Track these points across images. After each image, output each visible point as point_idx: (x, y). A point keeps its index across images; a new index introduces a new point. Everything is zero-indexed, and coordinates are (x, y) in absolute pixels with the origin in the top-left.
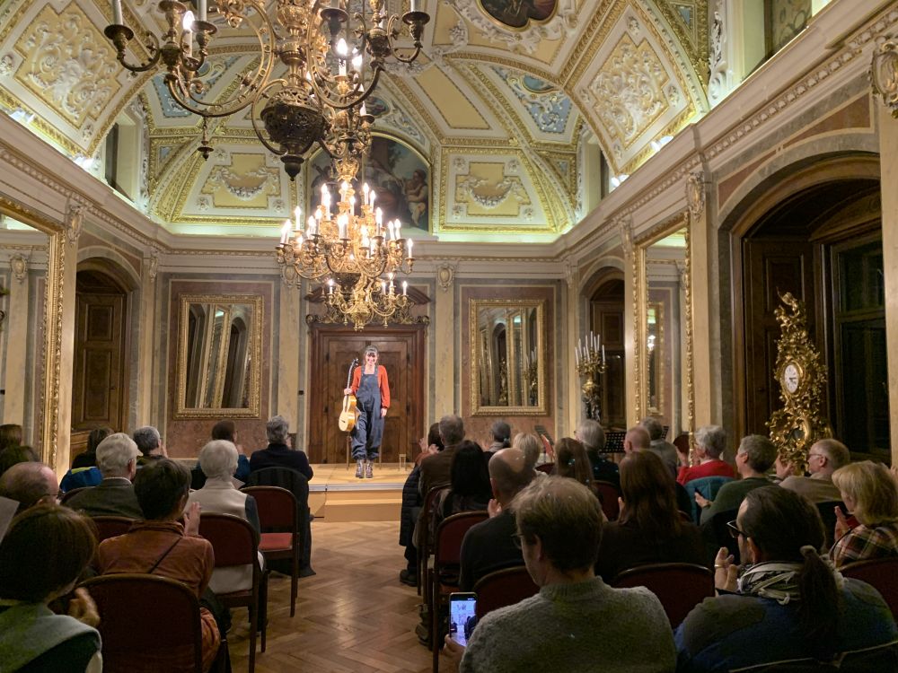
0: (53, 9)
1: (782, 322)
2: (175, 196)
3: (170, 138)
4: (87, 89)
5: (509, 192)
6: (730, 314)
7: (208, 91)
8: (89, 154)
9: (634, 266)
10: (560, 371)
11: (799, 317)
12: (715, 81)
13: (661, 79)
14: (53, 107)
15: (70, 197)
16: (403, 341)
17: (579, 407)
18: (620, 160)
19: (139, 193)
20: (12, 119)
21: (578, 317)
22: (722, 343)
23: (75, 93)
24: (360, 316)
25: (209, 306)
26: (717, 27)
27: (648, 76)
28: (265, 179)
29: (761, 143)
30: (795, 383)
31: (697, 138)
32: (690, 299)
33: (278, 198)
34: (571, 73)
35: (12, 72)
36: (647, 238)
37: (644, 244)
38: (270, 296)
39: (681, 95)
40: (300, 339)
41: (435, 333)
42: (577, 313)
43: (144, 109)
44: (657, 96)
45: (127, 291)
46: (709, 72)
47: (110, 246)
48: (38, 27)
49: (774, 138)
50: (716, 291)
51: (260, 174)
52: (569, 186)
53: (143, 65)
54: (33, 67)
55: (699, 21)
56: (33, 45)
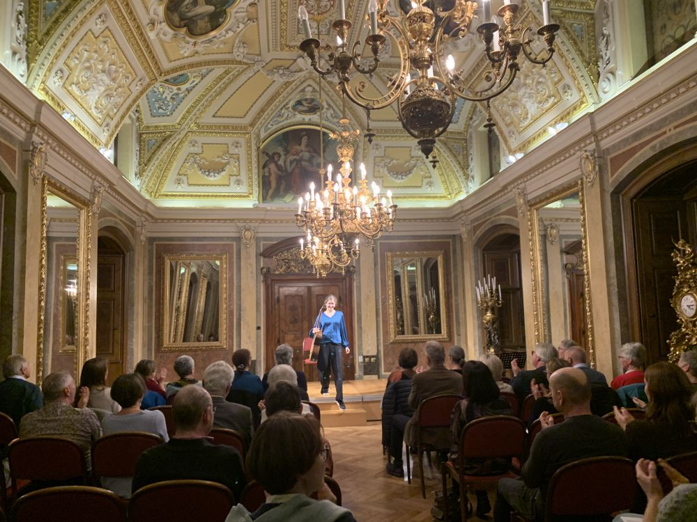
0: (93, 33)
1: (678, 262)
2: (158, 178)
3: (156, 133)
4: (109, 96)
5: (415, 169)
6: (623, 257)
7: (186, 96)
8: (106, 145)
9: (529, 223)
10: (457, 305)
11: (693, 258)
12: (606, 80)
13: (556, 79)
14: (86, 110)
15: (95, 179)
16: (337, 285)
17: (477, 334)
18: (514, 143)
19: (134, 176)
20: (63, 118)
21: (473, 264)
22: (618, 280)
23: (101, 98)
24: (324, 267)
25: (177, 263)
26: (605, 39)
27: (545, 78)
28: (228, 163)
29: (651, 126)
30: (692, 309)
31: (593, 124)
32: (586, 247)
33: (238, 177)
34: (475, 78)
35: (61, 83)
36: (541, 201)
37: (538, 206)
38: (233, 254)
39: (575, 91)
40: (257, 287)
41: (360, 279)
42: (472, 261)
43: (136, 111)
44: (552, 93)
45: (125, 253)
46: (599, 74)
47: (116, 217)
48: (81, 48)
49: (664, 122)
50: (611, 240)
51: (224, 159)
52: (462, 163)
53: (328, 70)
54: (75, 79)
55: (589, 34)
56: (77, 62)
